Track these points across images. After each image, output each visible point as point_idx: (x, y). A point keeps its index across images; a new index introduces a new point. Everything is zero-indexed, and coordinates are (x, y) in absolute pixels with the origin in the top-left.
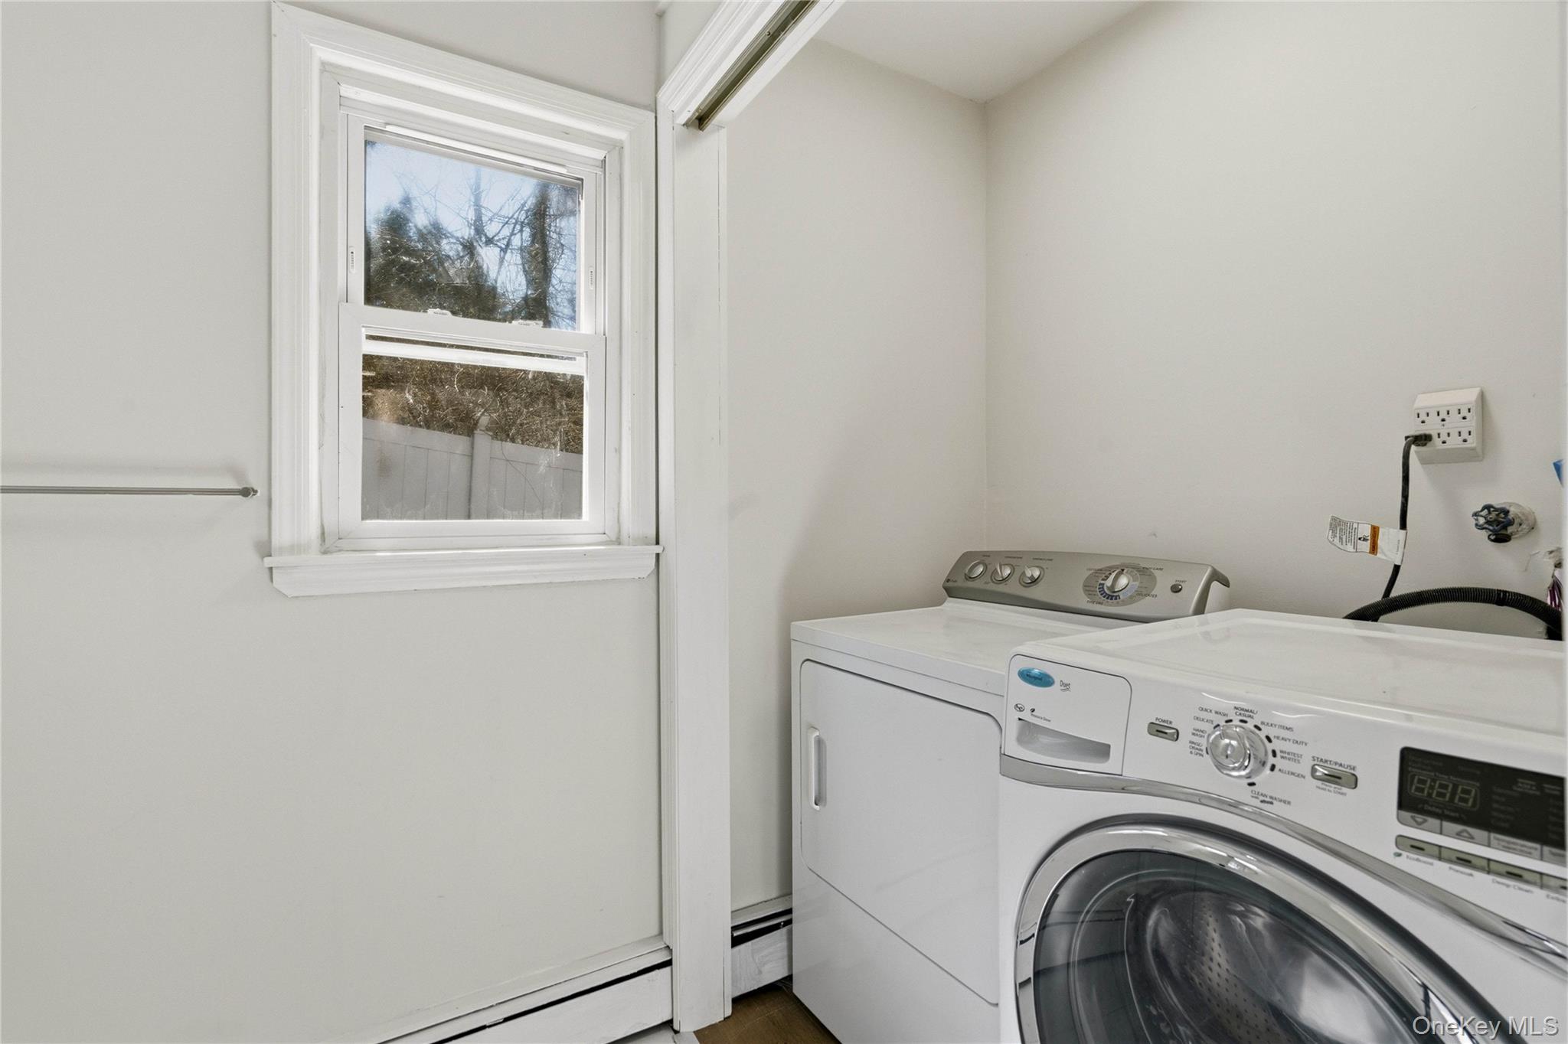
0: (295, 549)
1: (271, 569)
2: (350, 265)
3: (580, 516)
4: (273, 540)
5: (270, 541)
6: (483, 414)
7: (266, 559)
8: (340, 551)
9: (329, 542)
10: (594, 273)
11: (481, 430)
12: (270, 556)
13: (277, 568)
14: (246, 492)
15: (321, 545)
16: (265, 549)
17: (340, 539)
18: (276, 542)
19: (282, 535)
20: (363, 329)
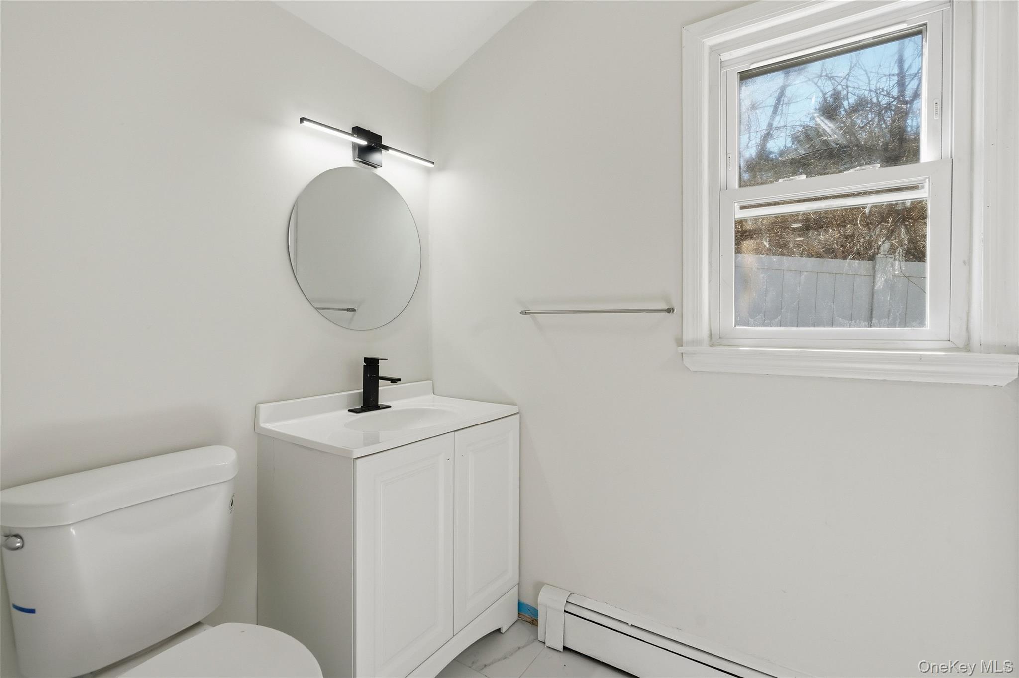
0: (696, 343)
1: (682, 353)
2: (728, 165)
3: (922, 323)
4: (683, 337)
5: (682, 338)
6: (883, 242)
7: (680, 348)
8: (721, 345)
9: (715, 339)
10: (939, 106)
11: (881, 254)
12: (682, 346)
13: (685, 353)
14: (670, 310)
15: (710, 341)
16: (680, 343)
17: (720, 338)
18: (685, 338)
19: (688, 336)
20: (736, 204)
